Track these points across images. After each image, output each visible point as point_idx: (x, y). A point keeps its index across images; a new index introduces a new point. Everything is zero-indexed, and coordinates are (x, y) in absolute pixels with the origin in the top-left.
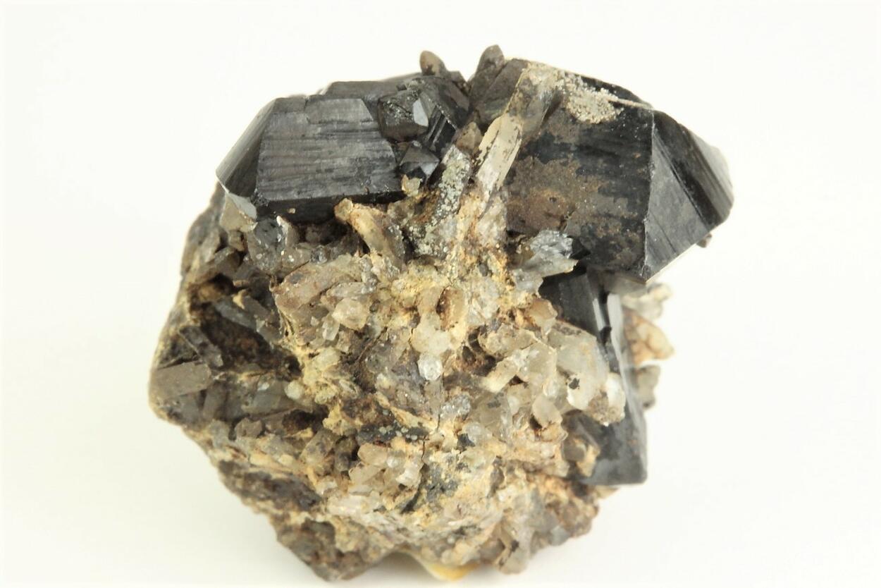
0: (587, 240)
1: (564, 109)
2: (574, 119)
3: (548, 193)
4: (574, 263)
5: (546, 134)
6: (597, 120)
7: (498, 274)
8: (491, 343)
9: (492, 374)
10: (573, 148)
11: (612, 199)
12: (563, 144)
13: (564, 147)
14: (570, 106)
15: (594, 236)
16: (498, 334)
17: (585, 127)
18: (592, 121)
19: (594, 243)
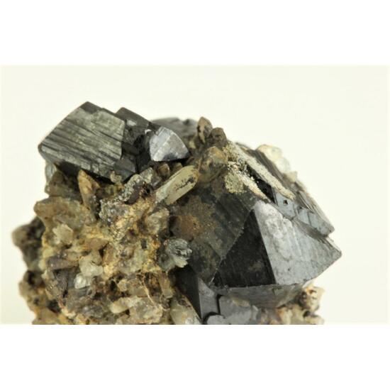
0: (196, 255)
1: (223, 178)
2: (224, 186)
3: (194, 219)
4: (185, 264)
5: (210, 187)
6: (232, 191)
10: (216, 202)
11: (217, 238)
12: (214, 197)
13: (213, 199)
14: (226, 177)
15: (200, 254)
17: (226, 193)
18: (230, 191)
19: (198, 257)
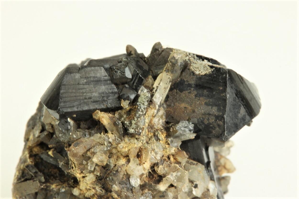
0: (200, 125)
1: (189, 69)
2: (193, 73)
3: (183, 105)
4: (195, 135)
5: (181, 80)
6: (203, 73)
7: (162, 140)
8: (160, 170)
9: (161, 183)
10: (193, 86)
11: (210, 107)
12: (189, 84)
13: (190, 85)
14: (191, 68)
15: (203, 123)
16: (163, 166)
17: (198, 77)
18: (201, 74)
19: (203, 126)
